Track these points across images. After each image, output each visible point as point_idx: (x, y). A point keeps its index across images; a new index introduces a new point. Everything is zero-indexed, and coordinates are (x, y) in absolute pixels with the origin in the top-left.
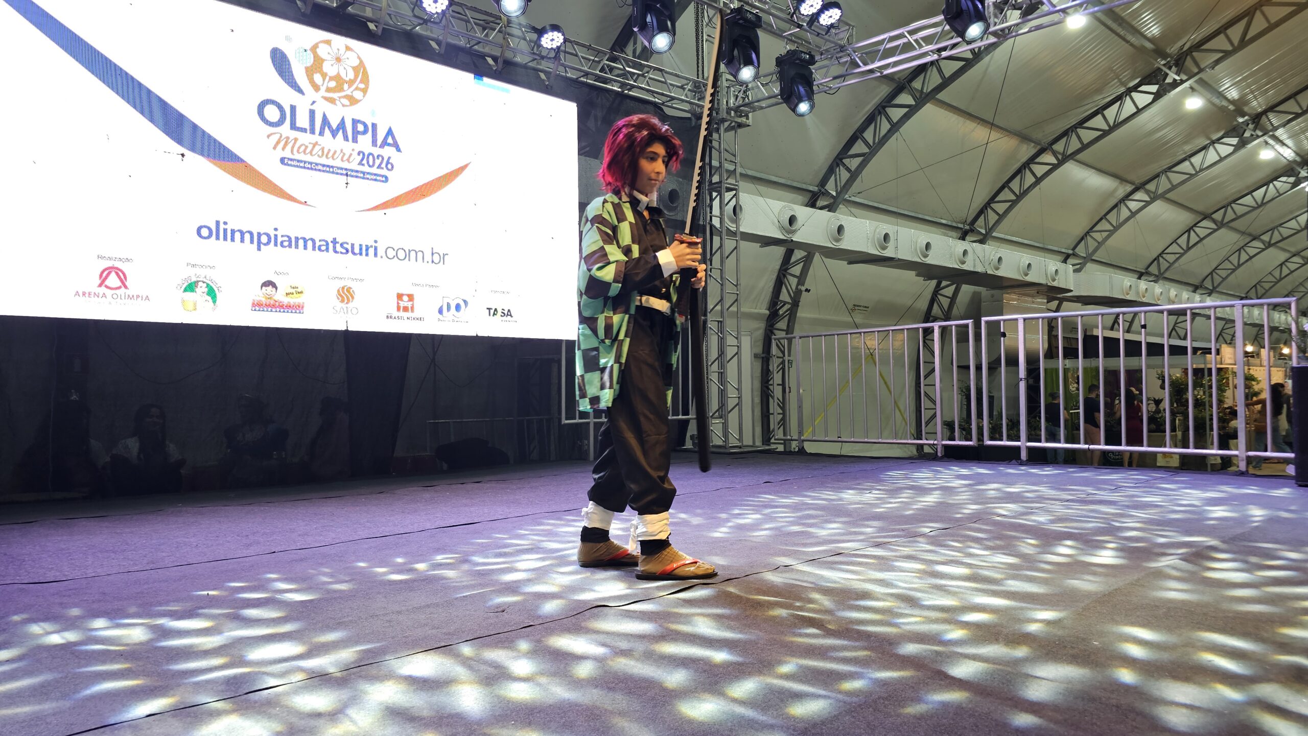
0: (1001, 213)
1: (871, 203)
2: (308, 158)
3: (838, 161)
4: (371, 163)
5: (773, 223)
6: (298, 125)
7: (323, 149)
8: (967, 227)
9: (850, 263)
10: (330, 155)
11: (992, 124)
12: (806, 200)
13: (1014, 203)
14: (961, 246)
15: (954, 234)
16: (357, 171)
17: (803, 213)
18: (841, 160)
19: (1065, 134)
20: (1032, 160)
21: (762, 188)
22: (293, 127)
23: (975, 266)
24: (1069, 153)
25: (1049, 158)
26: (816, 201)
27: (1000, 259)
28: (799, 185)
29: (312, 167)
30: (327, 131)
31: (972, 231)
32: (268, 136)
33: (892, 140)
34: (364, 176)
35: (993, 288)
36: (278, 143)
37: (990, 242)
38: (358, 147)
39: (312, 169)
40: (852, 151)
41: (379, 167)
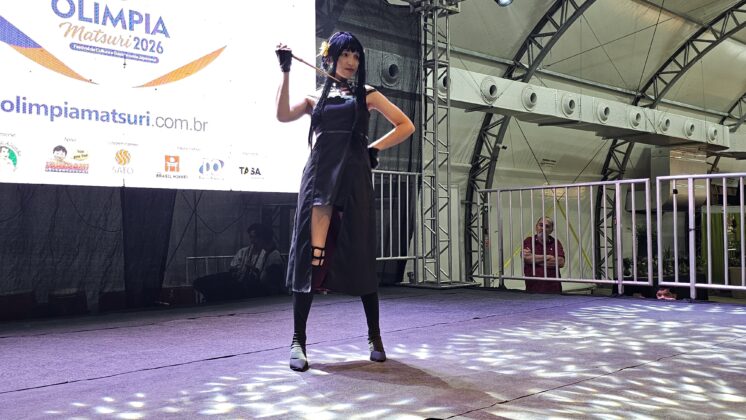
0: (668, 82)
1: (558, 75)
2: (93, 44)
3: (531, 39)
4: (144, 47)
5: (477, 92)
6: (85, 15)
7: (105, 36)
8: (639, 94)
9: (541, 125)
10: (111, 40)
11: (662, 8)
12: (504, 72)
13: (679, 74)
14: (634, 111)
15: (628, 100)
16: (132, 54)
17: (501, 83)
18: (533, 38)
19: (723, 15)
20: (695, 37)
21: (467, 62)
22: (81, 18)
23: (646, 127)
24: (727, 31)
25: (709, 36)
26: (512, 72)
27: (668, 122)
28: (498, 60)
29: (96, 50)
30: (109, 21)
31: (643, 97)
32: (60, 26)
33: (577, 22)
34: (138, 58)
35: (662, 146)
36: (69, 30)
37: (659, 107)
38: (134, 34)
39: (95, 52)
40: (542, 32)
41: (152, 50)
